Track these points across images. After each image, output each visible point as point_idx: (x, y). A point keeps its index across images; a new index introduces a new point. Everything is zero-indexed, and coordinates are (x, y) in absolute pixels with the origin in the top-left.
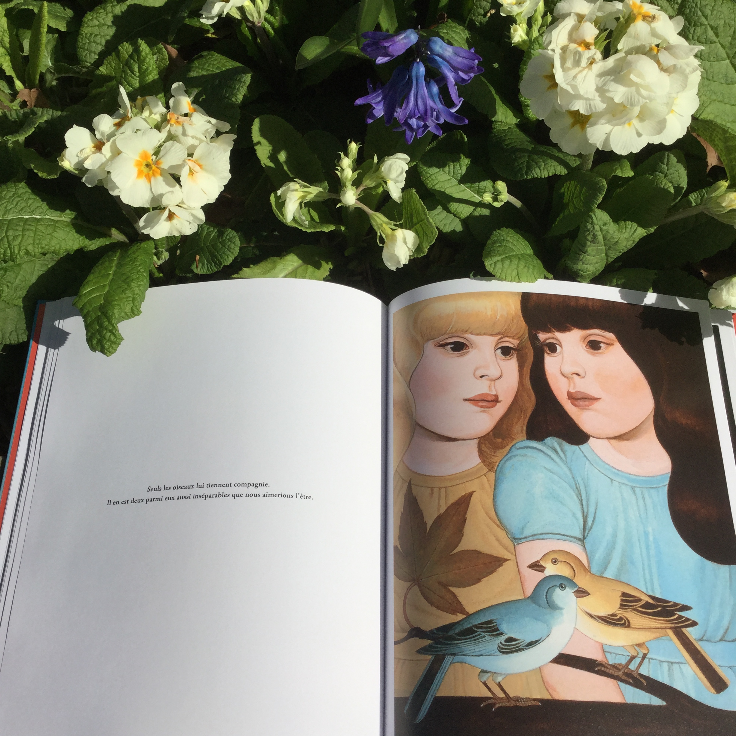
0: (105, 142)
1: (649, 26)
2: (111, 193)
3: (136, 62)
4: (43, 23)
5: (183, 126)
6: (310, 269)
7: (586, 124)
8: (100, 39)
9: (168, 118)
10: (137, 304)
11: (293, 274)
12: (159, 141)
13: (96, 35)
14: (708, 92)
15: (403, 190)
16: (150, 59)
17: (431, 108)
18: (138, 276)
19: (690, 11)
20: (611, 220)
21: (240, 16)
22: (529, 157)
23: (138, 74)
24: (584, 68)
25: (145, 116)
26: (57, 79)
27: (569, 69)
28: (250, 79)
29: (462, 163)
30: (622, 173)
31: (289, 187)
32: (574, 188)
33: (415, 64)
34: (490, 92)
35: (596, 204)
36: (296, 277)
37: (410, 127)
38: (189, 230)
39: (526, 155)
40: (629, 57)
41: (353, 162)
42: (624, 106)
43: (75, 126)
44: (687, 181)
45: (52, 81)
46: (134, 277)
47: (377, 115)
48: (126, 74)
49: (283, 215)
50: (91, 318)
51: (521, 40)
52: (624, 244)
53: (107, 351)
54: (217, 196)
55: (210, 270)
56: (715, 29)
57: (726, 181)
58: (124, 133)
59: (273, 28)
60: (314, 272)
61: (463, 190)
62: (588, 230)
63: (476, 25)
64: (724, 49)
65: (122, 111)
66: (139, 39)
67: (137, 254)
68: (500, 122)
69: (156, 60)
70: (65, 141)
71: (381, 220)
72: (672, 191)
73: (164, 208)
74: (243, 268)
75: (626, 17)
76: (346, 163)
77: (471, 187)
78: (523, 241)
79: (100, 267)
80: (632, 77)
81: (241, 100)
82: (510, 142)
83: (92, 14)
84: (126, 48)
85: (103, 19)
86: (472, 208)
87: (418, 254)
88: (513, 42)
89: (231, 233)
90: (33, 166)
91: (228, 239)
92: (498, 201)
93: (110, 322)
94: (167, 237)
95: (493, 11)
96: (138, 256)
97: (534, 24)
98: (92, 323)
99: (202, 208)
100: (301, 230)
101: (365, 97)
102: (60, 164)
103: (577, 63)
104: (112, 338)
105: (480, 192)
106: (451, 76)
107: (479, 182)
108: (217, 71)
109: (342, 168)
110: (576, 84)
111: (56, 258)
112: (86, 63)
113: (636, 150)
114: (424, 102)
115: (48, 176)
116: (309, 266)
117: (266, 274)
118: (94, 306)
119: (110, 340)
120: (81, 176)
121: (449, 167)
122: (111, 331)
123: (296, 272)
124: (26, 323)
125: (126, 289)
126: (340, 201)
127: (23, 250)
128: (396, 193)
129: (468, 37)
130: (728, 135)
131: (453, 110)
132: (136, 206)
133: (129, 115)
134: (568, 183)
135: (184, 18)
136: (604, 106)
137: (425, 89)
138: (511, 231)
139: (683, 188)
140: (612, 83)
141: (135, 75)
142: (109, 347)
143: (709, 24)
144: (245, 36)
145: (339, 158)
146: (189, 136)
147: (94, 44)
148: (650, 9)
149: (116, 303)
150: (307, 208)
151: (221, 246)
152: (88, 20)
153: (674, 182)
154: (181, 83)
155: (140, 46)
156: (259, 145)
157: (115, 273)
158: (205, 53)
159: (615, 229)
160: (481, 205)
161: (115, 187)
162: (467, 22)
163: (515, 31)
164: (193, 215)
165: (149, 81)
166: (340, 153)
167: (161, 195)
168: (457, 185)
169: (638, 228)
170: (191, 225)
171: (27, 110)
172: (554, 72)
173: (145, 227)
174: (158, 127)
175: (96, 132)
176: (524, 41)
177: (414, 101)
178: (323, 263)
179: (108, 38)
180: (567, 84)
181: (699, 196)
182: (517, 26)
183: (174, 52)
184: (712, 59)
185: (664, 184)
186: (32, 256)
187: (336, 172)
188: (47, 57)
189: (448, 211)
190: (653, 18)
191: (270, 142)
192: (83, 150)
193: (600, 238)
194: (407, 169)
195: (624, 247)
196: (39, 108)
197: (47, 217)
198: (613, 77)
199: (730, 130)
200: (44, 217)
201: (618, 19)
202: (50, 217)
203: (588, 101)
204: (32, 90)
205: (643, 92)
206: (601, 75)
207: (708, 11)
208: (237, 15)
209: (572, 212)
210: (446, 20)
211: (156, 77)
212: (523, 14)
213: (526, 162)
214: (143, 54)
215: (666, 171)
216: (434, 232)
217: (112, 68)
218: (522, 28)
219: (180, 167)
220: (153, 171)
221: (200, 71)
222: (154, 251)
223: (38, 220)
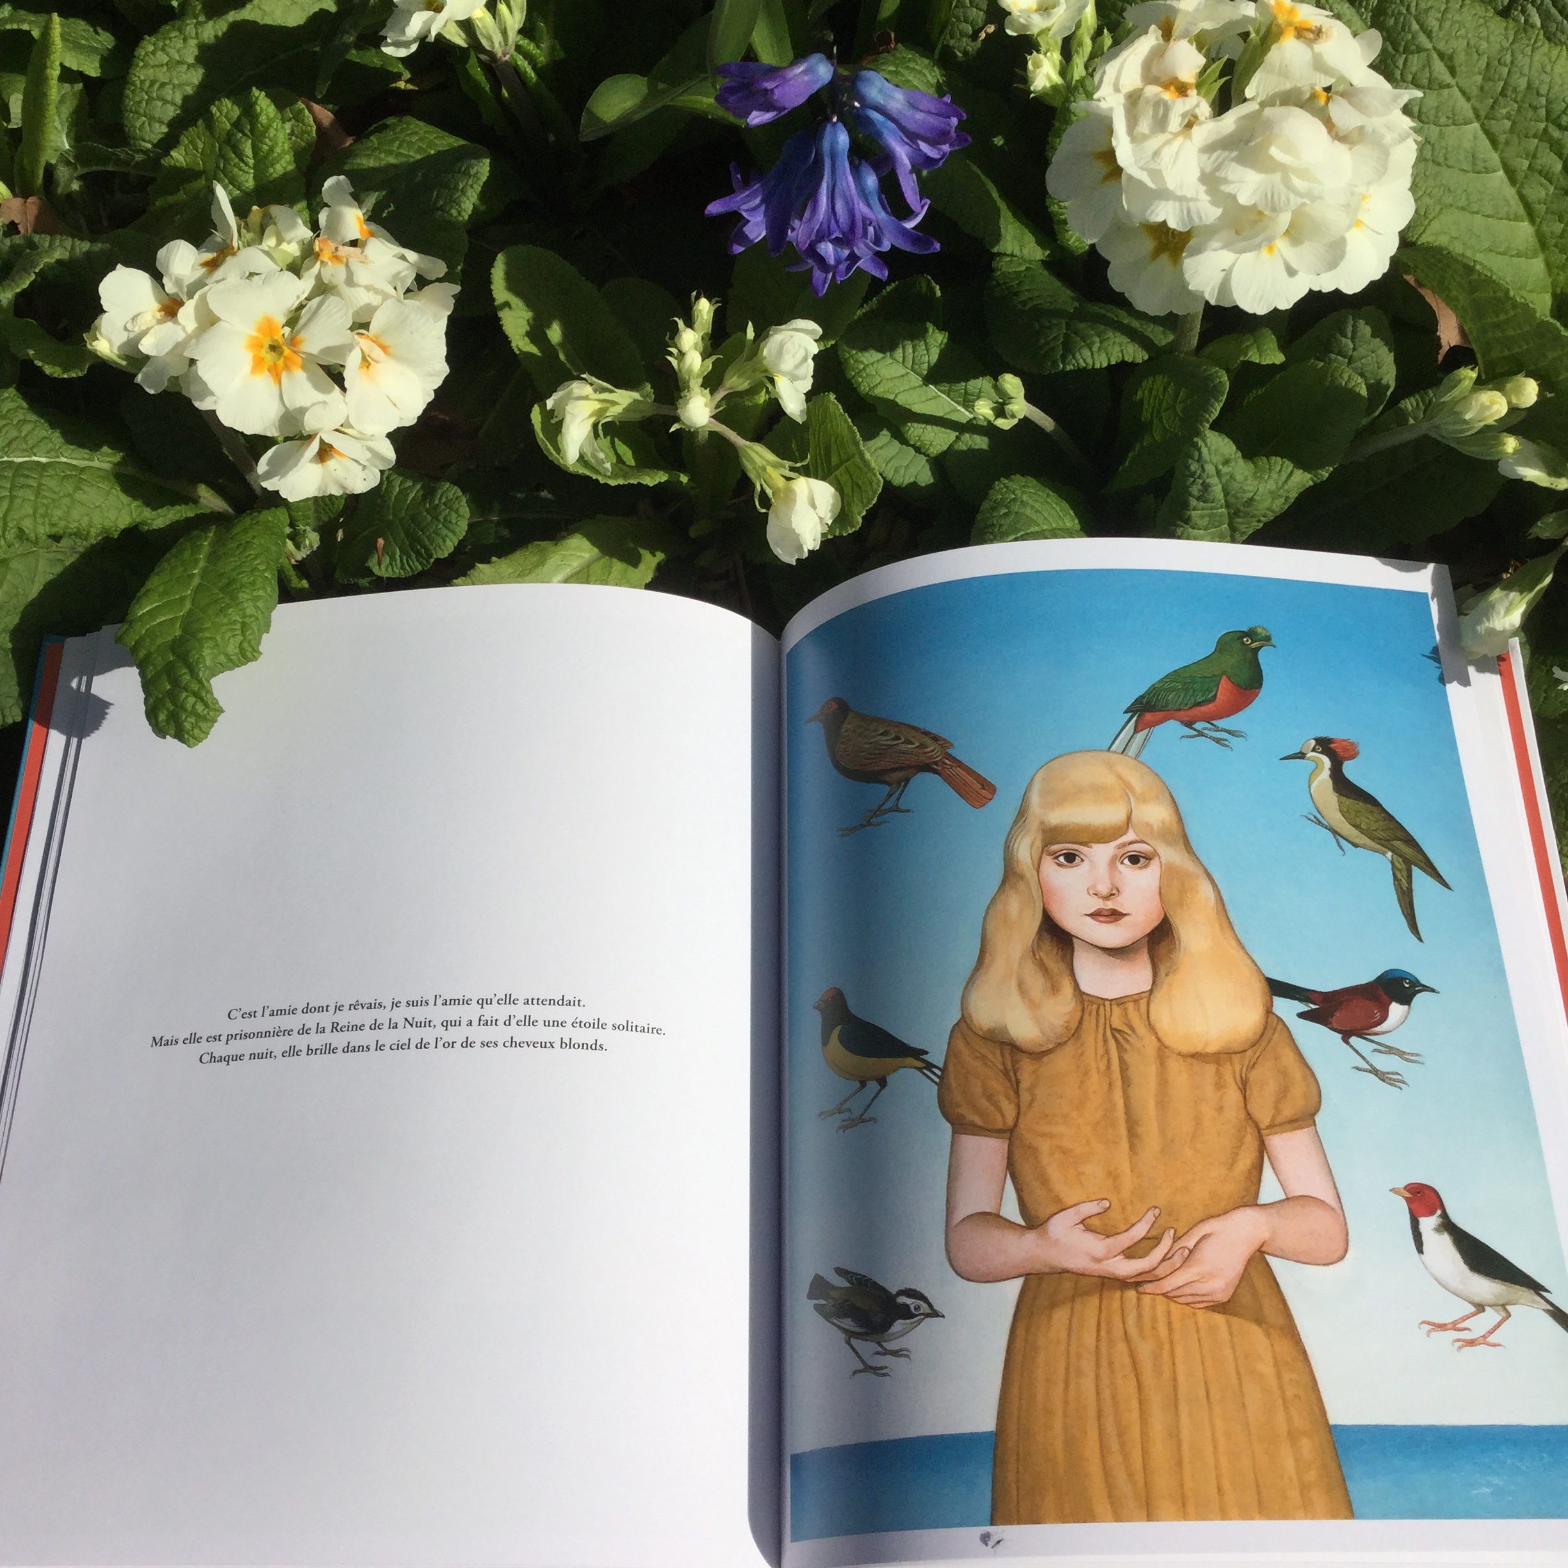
0: (184, 299)
1: (1309, 50)
2: (197, 404)
3: (247, 136)
4: (52, 57)
5: (347, 265)
6: (618, 566)
7: (1182, 251)
8: (171, 92)
9: (317, 248)
10: (251, 637)
11: (582, 576)
12: (298, 297)
13: (163, 85)
14: (1436, 190)
15: (809, 396)
16: (276, 130)
17: (864, 219)
18: (252, 578)
19: (1396, 23)
20: (1240, 454)
21: (465, 40)
22: (1068, 326)
23: (251, 162)
24: (1176, 135)
25: (269, 247)
26: (80, 178)
27: (1145, 137)
28: (488, 169)
29: (930, 340)
30: (1260, 356)
31: (571, 392)
32: (1161, 389)
33: (829, 128)
34: (988, 193)
35: (1208, 422)
36: (588, 582)
37: (821, 260)
38: (362, 482)
39: (1063, 322)
40: (1268, 111)
41: (703, 338)
42: (1261, 213)
43: (119, 266)
44: (1395, 373)
45: (70, 182)
46: (245, 580)
47: (751, 237)
48: (227, 161)
49: (558, 451)
50: (155, 668)
51: (1048, 85)
52: (1267, 504)
53: (190, 736)
54: (419, 411)
55: (407, 568)
56: (1448, 60)
57: (1472, 369)
58: (223, 279)
59: (534, 68)
60: (625, 571)
61: (935, 398)
62: (1193, 474)
63: (956, 56)
64: (1468, 99)
65: (218, 236)
66: (254, 89)
67: (251, 533)
68: (1009, 255)
69: (289, 134)
70: (100, 298)
71: (761, 456)
72: (1364, 392)
73: (310, 437)
74: (478, 565)
75: (1262, 32)
76: (690, 340)
77: (949, 391)
78: (1057, 504)
79: (173, 560)
80: (1274, 151)
81: (470, 213)
82: (1030, 296)
83: (153, 39)
84: (226, 110)
85: (178, 51)
86: (953, 435)
87: (843, 528)
88: (1032, 89)
89: (450, 491)
90: (31, 352)
91: (445, 504)
92: (1005, 417)
93: (193, 673)
94: (316, 498)
95: (991, 29)
96: (254, 537)
97: (1077, 52)
98: (157, 676)
99: (390, 436)
100: (597, 480)
101: (727, 198)
102: (89, 346)
103: (1161, 124)
104: (200, 708)
105: (968, 402)
106: (902, 153)
107: (967, 380)
108: (419, 157)
109: (680, 351)
110: (1159, 168)
111: (82, 546)
112: (143, 143)
113: (1285, 305)
114: (847, 203)
115: (64, 373)
116: (615, 560)
117: (525, 576)
118: (159, 641)
119: (194, 713)
120: (131, 370)
121: (904, 348)
122: (196, 695)
123: (588, 571)
124: (20, 684)
125: (228, 606)
126: (677, 419)
127: (12, 528)
128: (793, 402)
129: (941, 81)
130: (1475, 277)
131: (910, 225)
132: (249, 431)
133: (235, 244)
134: (1151, 379)
135: (347, 47)
136: (1218, 212)
137: (850, 179)
138: (1032, 481)
139: (1388, 387)
140: (1234, 164)
141: (246, 164)
142: (193, 728)
143: (1435, 48)
144: (476, 85)
145: (675, 331)
146: (359, 286)
147: (159, 104)
148: (1310, 15)
149: (207, 635)
150: (609, 438)
151: (429, 518)
152: (147, 54)
153: (1367, 374)
154: (342, 177)
155: (255, 103)
156: (507, 309)
157: (204, 573)
158: (391, 121)
159: (1247, 473)
160: (970, 427)
161: (206, 392)
162: (937, 52)
163: (1037, 65)
164: (370, 449)
165: (275, 175)
166: (676, 319)
167: (302, 411)
168: (920, 386)
169: (1296, 470)
170: (366, 471)
171: (17, 239)
172: (1114, 143)
173: (268, 475)
174: (295, 268)
175: (165, 280)
176: (1055, 88)
177: (827, 204)
178: (645, 554)
179: (189, 90)
180: (1142, 168)
181: (1421, 404)
182: (1041, 56)
183: (326, 115)
184: (1443, 120)
185: (1346, 378)
186: (32, 542)
187: (669, 358)
188: (59, 131)
189: (904, 441)
190: (1318, 33)
191: (530, 304)
192: (138, 315)
193: (1217, 491)
194: (816, 353)
195: (1268, 509)
196: (43, 236)
197: (64, 460)
198: (1235, 154)
199: (1478, 267)
200: (57, 460)
201: (1245, 36)
202: (69, 461)
203: (1184, 204)
204: (30, 200)
205: (1297, 182)
206: (1209, 149)
207: (1433, 22)
208: (458, 38)
209: (1158, 438)
210: (892, 46)
211: (291, 167)
212: (1051, 33)
213: (1062, 336)
214: (263, 119)
215: (1350, 353)
216: (875, 481)
217: (197, 151)
218: (1051, 60)
219: (344, 350)
220: (286, 358)
221: (383, 155)
222: (288, 530)
223: (43, 467)
